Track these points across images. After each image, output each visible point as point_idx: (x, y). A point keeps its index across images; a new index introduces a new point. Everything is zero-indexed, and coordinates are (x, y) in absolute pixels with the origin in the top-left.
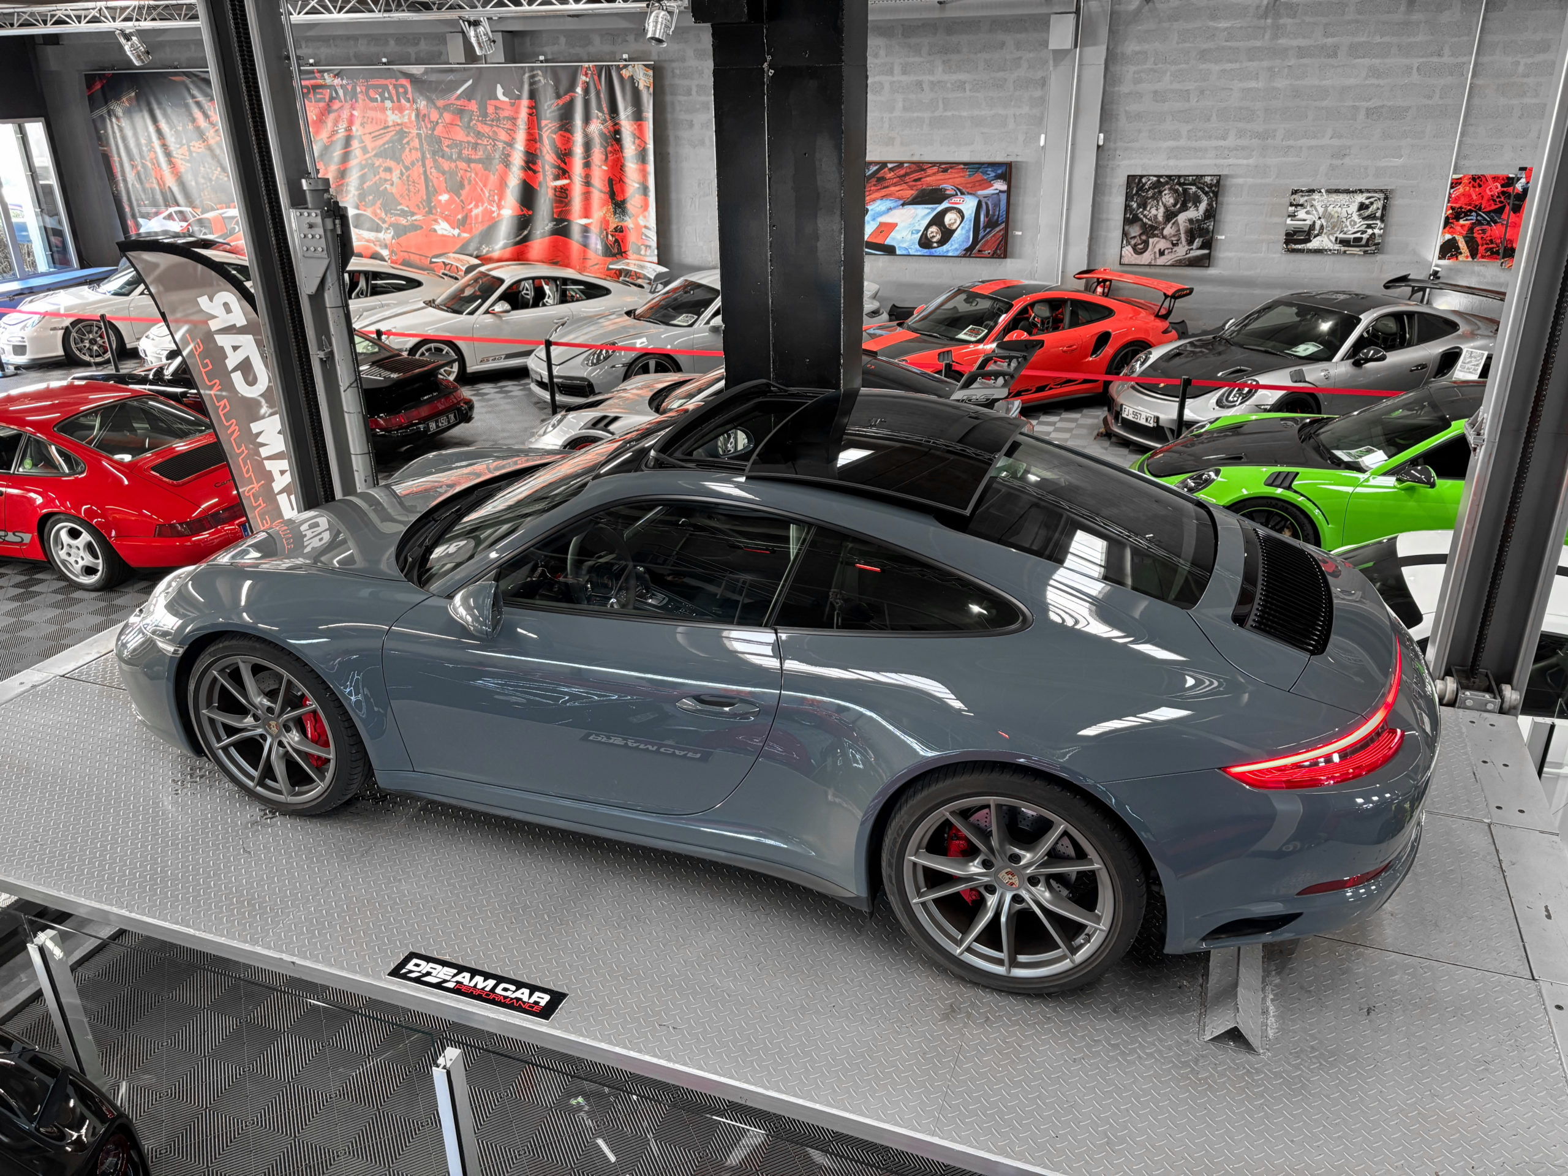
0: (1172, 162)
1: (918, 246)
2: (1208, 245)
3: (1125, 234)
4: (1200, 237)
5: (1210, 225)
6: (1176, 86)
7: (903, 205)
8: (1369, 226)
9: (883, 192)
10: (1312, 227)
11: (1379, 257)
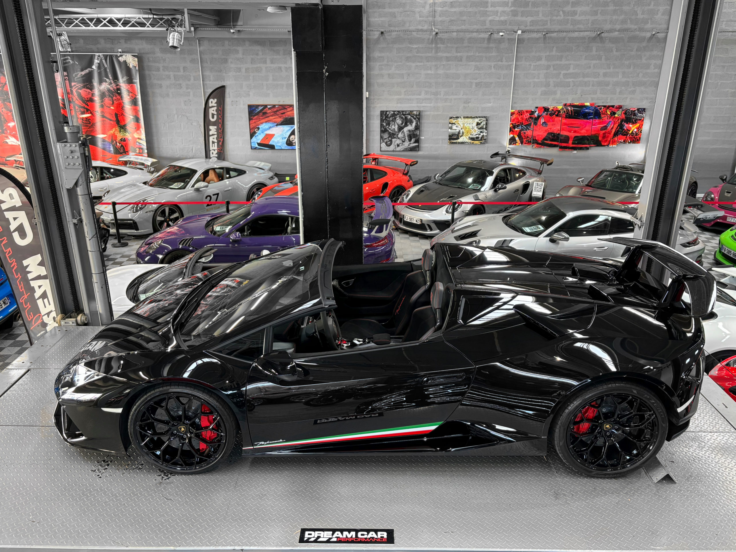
0: (399, 105)
1: (286, 145)
2: (417, 141)
3: (381, 137)
4: (414, 138)
5: (418, 132)
6: (397, 72)
7: (277, 125)
8: (481, 132)
9: (266, 119)
10: (459, 132)
11: (486, 145)
